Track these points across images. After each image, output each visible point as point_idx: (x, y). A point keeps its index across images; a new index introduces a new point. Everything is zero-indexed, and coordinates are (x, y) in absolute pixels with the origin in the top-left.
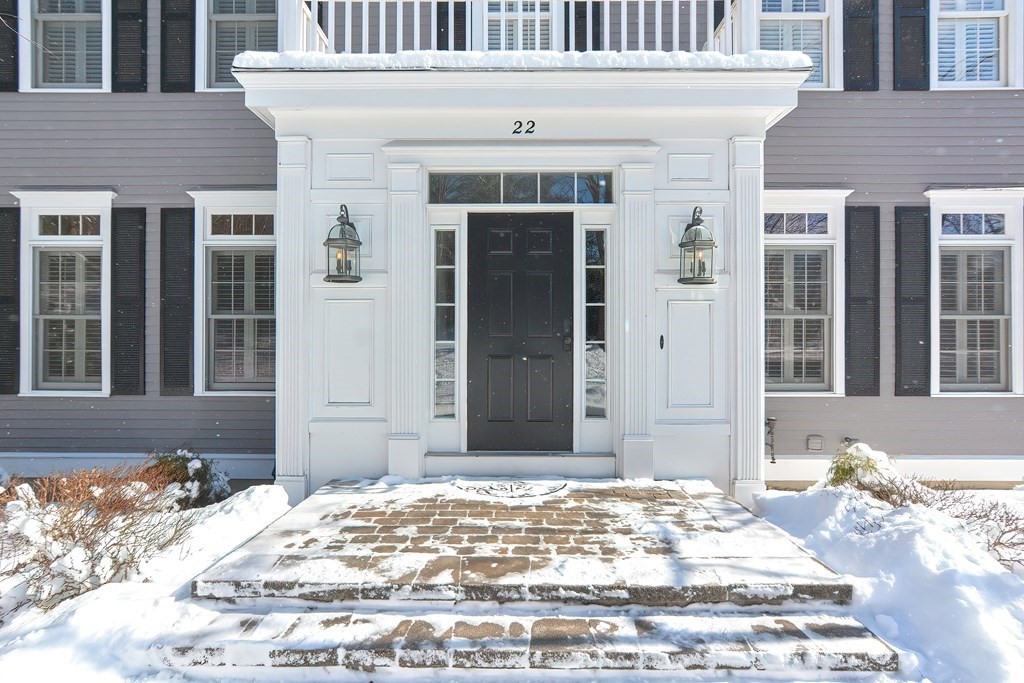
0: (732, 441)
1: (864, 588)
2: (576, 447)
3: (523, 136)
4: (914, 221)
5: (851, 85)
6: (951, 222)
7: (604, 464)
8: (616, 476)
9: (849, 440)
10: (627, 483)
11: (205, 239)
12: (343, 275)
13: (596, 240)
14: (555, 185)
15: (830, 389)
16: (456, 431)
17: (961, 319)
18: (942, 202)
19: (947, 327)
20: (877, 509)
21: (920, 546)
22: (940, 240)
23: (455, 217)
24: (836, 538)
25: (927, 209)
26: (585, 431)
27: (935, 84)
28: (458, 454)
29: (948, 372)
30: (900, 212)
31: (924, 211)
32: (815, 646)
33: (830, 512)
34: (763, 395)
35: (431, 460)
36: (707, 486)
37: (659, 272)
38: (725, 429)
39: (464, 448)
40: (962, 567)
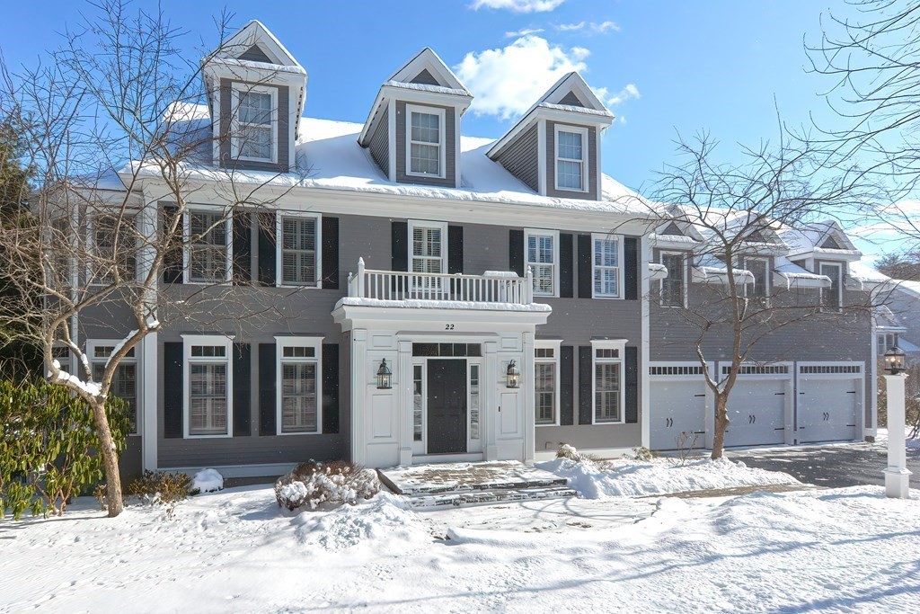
0: (524, 445)
1: (569, 480)
2: (468, 450)
3: (449, 330)
4: (586, 351)
5: (562, 295)
6: (600, 353)
7: (479, 456)
8: (483, 461)
9: (562, 444)
10: (489, 462)
11: (281, 359)
12: (383, 387)
13: (475, 369)
14: (460, 349)
15: (554, 423)
16: (423, 445)
17: (603, 393)
18: (597, 344)
19: (598, 396)
20: (572, 462)
21: (583, 469)
22: (595, 360)
23: (422, 361)
24: (562, 471)
25: (591, 348)
26: (471, 444)
27: (594, 295)
28: (424, 455)
29: (598, 413)
30: (581, 348)
31: (590, 348)
32: (559, 492)
33: (560, 464)
34: (534, 426)
35: (415, 457)
36: (517, 462)
37: (499, 382)
38: (521, 441)
39: (426, 452)
40: (591, 472)
